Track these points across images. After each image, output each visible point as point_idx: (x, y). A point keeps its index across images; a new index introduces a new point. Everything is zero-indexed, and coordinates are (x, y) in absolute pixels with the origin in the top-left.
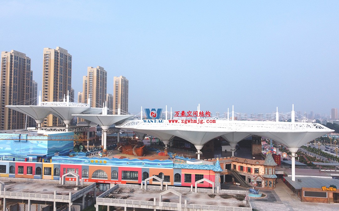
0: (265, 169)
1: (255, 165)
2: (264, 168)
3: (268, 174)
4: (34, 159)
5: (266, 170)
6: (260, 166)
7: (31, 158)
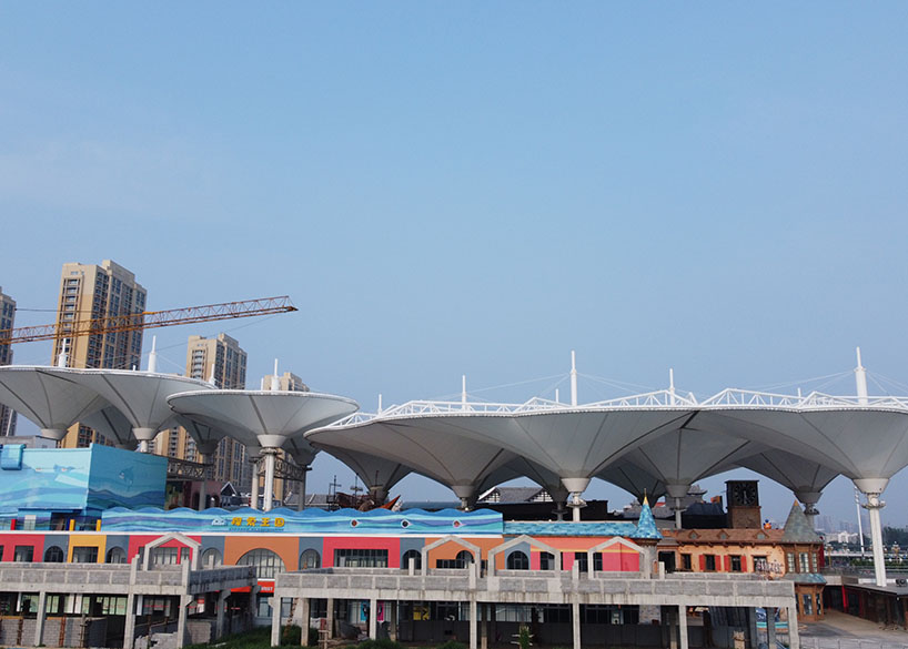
0: (786, 558)
1: (753, 545)
2: (782, 556)
3: (797, 571)
4: (39, 524)
5: (790, 560)
6: (769, 548)
7: (30, 517)
